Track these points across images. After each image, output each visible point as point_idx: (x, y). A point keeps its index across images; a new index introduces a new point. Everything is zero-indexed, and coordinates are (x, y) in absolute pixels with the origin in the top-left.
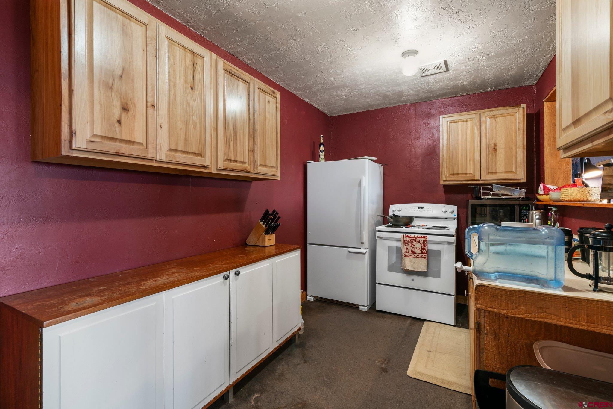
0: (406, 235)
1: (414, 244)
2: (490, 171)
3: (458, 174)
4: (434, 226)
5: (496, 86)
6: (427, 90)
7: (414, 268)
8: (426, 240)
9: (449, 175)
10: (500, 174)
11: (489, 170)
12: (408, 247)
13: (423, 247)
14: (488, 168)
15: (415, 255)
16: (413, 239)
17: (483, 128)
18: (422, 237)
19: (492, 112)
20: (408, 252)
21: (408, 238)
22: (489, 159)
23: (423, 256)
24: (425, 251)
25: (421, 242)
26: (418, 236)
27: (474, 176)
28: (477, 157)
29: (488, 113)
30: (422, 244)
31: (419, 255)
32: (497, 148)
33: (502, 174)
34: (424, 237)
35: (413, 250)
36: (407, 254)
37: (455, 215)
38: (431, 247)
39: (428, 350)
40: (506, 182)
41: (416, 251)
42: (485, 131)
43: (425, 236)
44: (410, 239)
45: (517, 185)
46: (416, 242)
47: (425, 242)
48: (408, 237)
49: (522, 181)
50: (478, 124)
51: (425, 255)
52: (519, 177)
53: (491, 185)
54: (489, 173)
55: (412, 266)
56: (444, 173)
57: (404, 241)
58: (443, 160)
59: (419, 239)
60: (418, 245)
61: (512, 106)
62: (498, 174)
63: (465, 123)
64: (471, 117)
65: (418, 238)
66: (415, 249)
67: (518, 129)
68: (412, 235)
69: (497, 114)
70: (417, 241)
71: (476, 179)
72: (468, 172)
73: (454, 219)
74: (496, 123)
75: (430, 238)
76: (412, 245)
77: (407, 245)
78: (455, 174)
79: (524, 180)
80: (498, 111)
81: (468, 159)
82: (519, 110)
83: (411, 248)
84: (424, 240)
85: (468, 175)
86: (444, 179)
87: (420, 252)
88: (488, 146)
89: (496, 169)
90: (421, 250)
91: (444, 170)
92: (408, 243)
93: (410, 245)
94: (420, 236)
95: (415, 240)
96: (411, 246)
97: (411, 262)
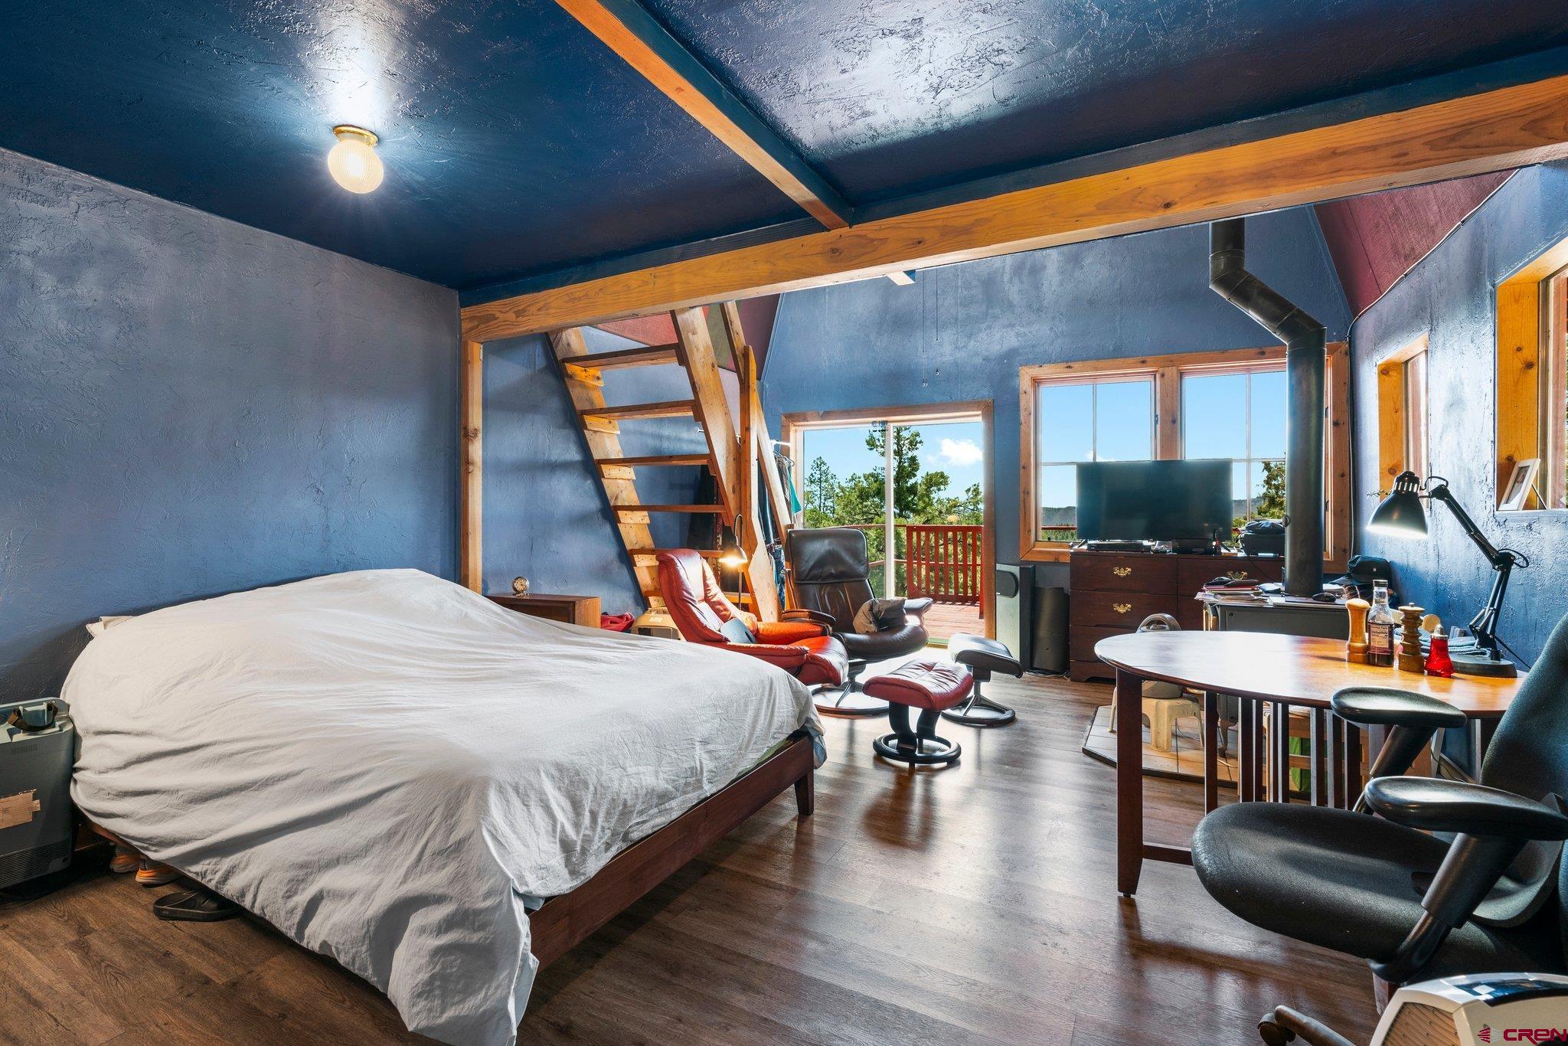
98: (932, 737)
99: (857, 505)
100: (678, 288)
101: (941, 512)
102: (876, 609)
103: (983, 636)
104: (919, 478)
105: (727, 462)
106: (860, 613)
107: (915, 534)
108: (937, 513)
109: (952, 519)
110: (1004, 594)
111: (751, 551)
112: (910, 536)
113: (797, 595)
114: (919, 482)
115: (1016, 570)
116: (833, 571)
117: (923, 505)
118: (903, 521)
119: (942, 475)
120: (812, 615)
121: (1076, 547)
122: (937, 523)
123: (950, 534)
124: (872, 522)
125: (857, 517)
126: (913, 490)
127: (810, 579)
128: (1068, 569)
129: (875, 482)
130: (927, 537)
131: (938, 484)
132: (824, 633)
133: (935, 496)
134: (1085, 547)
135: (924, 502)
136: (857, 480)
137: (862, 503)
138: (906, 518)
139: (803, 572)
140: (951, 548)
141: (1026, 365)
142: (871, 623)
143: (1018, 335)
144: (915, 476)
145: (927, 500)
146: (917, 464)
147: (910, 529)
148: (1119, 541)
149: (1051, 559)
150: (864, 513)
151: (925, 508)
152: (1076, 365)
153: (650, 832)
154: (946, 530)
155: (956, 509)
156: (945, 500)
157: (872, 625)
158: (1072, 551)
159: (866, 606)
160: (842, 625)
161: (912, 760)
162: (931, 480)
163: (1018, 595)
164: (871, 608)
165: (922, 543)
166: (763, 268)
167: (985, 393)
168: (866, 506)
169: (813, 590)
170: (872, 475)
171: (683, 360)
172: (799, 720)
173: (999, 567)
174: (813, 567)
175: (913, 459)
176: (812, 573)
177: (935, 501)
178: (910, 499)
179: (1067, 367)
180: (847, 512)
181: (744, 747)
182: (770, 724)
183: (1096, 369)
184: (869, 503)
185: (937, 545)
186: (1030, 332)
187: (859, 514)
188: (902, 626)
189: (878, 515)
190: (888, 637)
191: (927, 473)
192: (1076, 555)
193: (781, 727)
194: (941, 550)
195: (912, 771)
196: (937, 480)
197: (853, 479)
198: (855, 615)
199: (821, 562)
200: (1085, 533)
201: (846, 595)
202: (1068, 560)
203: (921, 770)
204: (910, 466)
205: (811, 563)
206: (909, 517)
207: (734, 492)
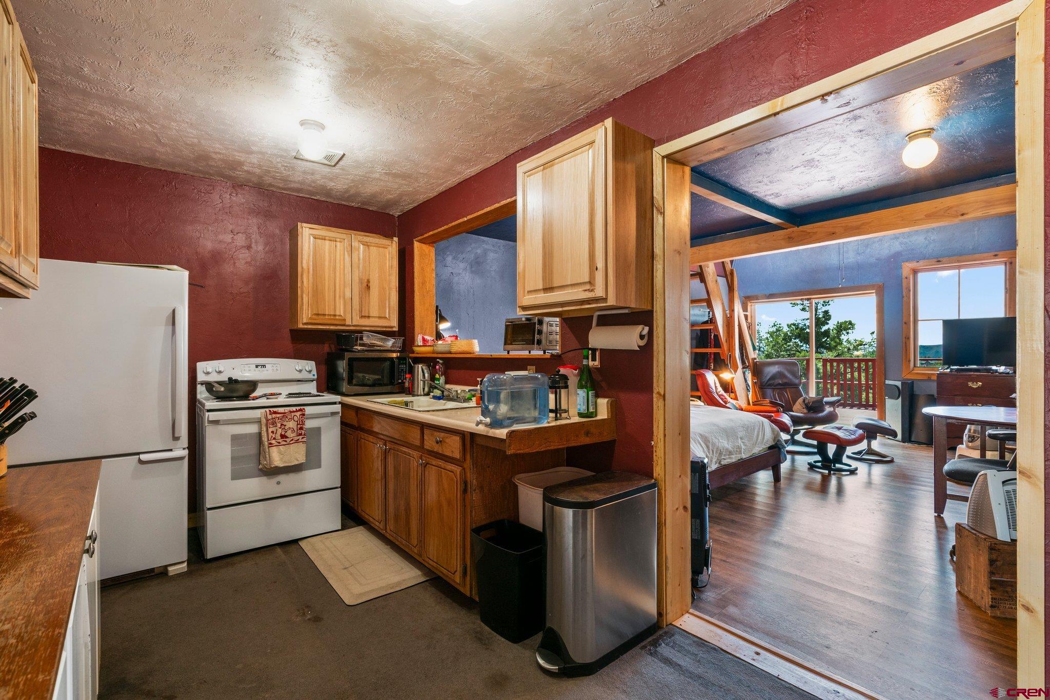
0: (270, 411)
1: (285, 423)
2: (363, 315)
3: (324, 315)
4: (290, 394)
5: (364, 203)
6: (282, 177)
7: (285, 462)
8: (304, 415)
9: (312, 315)
10: (373, 319)
11: (361, 313)
12: (274, 429)
13: (299, 426)
14: (361, 311)
15: (286, 441)
16: (282, 415)
17: (355, 256)
18: (297, 411)
19: (365, 238)
20: (274, 439)
21: (274, 416)
22: (361, 297)
23: (300, 440)
24: (303, 432)
25: (296, 419)
26: (291, 410)
27: (345, 320)
28: (348, 295)
29: (361, 237)
30: (297, 421)
31: (292, 440)
32: (371, 284)
33: (375, 320)
34: (301, 410)
35: (283, 433)
36: (273, 442)
37: (314, 375)
38: (309, 424)
39: (343, 568)
40: (379, 329)
41: (289, 434)
42: (357, 260)
43: (302, 407)
44: (278, 415)
45: (389, 334)
46: (287, 420)
47: (302, 418)
48: (275, 413)
49: (394, 329)
50: (349, 249)
51: (302, 438)
52: (392, 325)
53: (361, 332)
54: (362, 317)
55: (281, 459)
56: (304, 311)
57: (267, 420)
58: (302, 292)
59: (293, 414)
60: (291, 424)
61: (385, 237)
62: (371, 319)
63: (333, 244)
64: (342, 237)
65: (291, 412)
66: (286, 432)
67: (392, 266)
68: (281, 410)
69: (371, 241)
70: (289, 417)
71: (347, 323)
72: (338, 313)
73: (312, 381)
74: (369, 253)
75: (309, 410)
76: (282, 425)
77: (272, 426)
78: (321, 315)
79: (396, 329)
80: (371, 239)
81: (337, 296)
82: (392, 243)
83: (280, 431)
84: (300, 415)
85: (337, 318)
86: (305, 321)
87: (295, 434)
88: (361, 281)
89: (369, 312)
90: (296, 431)
91: (305, 307)
92: (274, 424)
93: (279, 425)
94: (294, 409)
95: (287, 417)
96: (280, 428)
97: (280, 453)
98: (841, 463)
99: (783, 345)
100: (711, 256)
101: (849, 349)
102: (806, 402)
103: (876, 418)
104: (831, 325)
105: (723, 327)
106: (797, 403)
107: (828, 364)
108: (846, 350)
109: (858, 353)
110: (890, 397)
111: (735, 371)
112: (824, 366)
113: (761, 394)
114: (831, 328)
115: (899, 384)
116: (780, 382)
117: (834, 344)
118: (820, 356)
119: (850, 323)
120: (771, 402)
121: (942, 370)
122: (847, 357)
123: (856, 365)
124: (794, 357)
125: (782, 353)
126: (827, 333)
127: (768, 386)
128: (935, 384)
129: (797, 329)
130: (838, 366)
131: (846, 329)
132: (778, 411)
133: (844, 337)
134: (949, 370)
135: (836, 342)
136: (778, 326)
137: (786, 344)
138: (820, 353)
139: (764, 382)
140: (856, 374)
141: (907, 262)
142: (804, 408)
143: (901, 243)
144: (828, 324)
145: (838, 340)
146: (830, 316)
147: (825, 361)
148: (975, 367)
149: (925, 378)
150: (787, 351)
151: (836, 346)
152: (944, 260)
153: (726, 463)
154: (852, 361)
155: (862, 347)
156: (853, 341)
157: (805, 410)
158: (938, 372)
159: (801, 400)
160: (788, 409)
161: (830, 469)
162: (841, 326)
163: (900, 399)
164: (804, 401)
165: (834, 371)
166: (754, 246)
167: (878, 280)
168: (789, 346)
169: (769, 392)
170: (794, 325)
171: (703, 280)
172: (774, 440)
173: (887, 382)
174: (769, 380)
175: (826, 312)
176: (768, 383)
177: (844, 340)
178: (823, 340)
179: (938, 261)
180: (775, 350)
181: (754, 444)
182: (763, 438)
183: (958, 261)
184: (791, 344)
185: (845, 373)
186: (910, 242)
187: (784, 351)
188: (823, 411)
189: (799, 351)
190: (814, 415)
191: (838, 322)
192: (940, 375)
193: (767, 441)
194: (849, 376)
195: (830, 474)
196: (845, 327)
197: (775, 325)
198: (794, 405)
199: (773, 377)
200: (948, 362)
201: (788, 395)
202: (935, 378)
203: (834, 474)
204: (824, 317)
205: (768, 378)
206: (823, 353)
207: (726, 342)
